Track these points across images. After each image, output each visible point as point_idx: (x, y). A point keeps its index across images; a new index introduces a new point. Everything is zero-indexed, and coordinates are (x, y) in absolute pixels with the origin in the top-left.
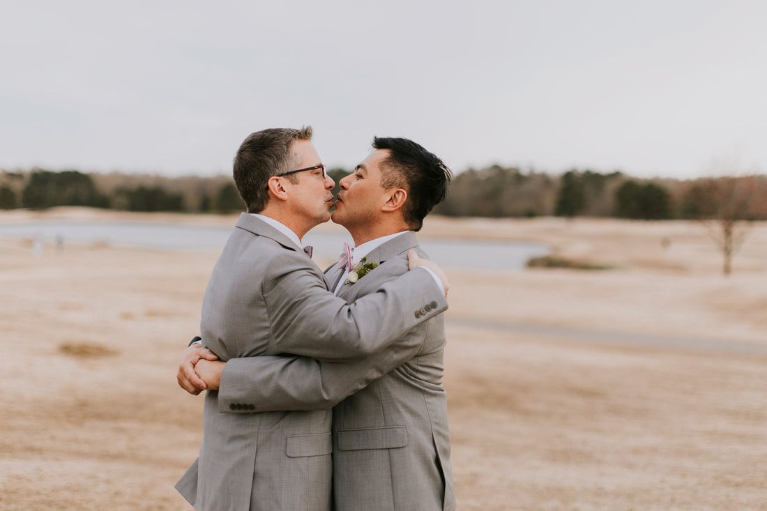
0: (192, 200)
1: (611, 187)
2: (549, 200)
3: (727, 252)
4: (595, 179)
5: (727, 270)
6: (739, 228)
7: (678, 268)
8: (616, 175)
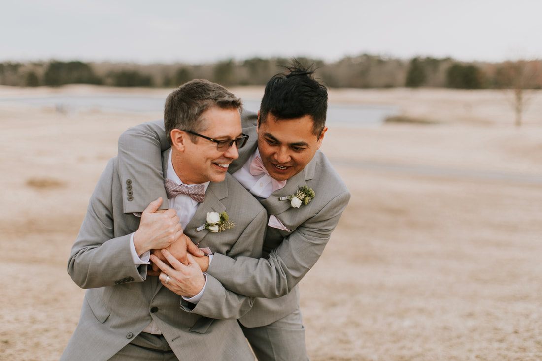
0: (158, 79)
1: (444, 67)
2: (401, 76)
3: (519, 110)
4: (433, 63)
5: (518, 123)
6: (527, 95)
7: (486, 123)
8: (448, 60)
